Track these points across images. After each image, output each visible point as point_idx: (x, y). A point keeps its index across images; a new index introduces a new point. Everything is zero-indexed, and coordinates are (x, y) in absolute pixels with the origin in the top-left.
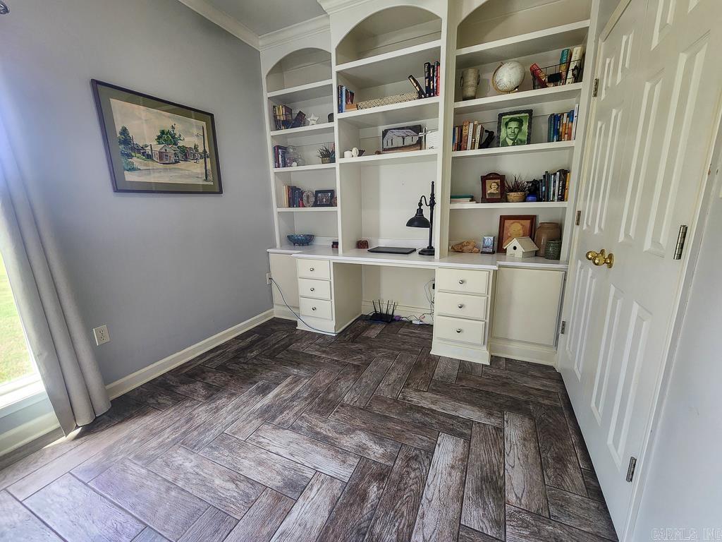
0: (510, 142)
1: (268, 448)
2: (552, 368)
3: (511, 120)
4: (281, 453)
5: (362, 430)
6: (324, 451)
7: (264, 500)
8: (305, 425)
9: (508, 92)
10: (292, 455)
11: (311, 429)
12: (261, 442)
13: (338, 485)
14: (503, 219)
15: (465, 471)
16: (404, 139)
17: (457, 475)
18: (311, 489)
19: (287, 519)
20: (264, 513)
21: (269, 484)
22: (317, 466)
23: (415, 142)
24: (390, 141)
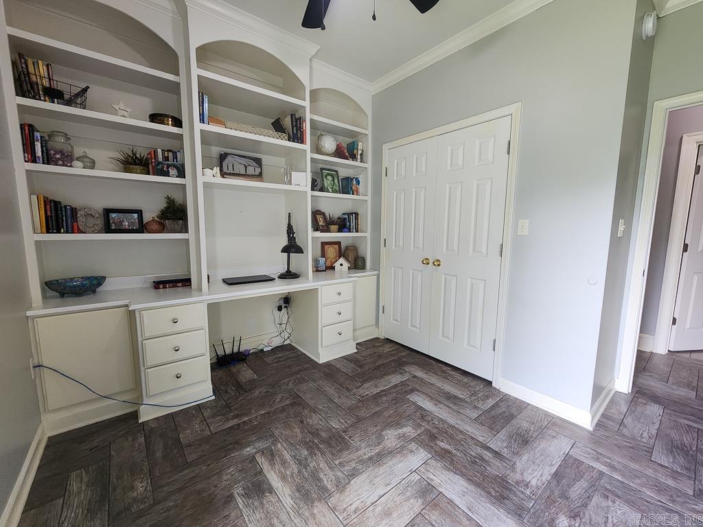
0: (331, 190)
1: (368, 503)
2: (377, 339)
3: (328, 174)
4: (382, 493)
5: (382, 430)
6: (394, 460)
7: (434, 518)
8: (353, 464)
9: (328, 155)
10: (388, 484)
11: (361, 462)
12: (356, 509)
13: (433, 462)
14: (323, 244)
15: (441, 403)
16: (246, 167)
17: (441, 406)
18: (432, 480)
19: (457, 503)
20: (448, 520)
21: (417, 509)
22: (409, 469)
23: (257, 173)
24: (230, 167)
